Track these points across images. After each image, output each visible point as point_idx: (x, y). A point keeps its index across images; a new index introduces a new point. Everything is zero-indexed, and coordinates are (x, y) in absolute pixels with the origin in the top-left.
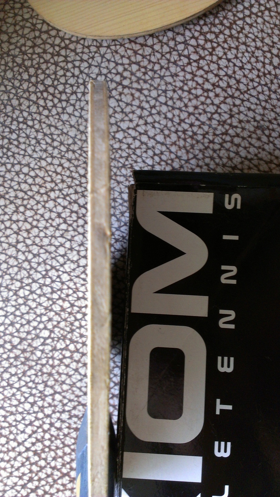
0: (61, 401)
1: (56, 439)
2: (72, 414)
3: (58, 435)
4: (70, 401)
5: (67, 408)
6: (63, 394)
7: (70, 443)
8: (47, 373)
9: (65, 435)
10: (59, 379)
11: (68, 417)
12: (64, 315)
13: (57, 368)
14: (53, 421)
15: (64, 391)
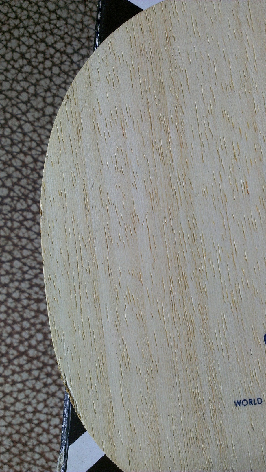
0: (20, 268)
1: (13, 311)
2: (33, 283)
3: (16, 307)
4: (31, 268)
5: (27, 277)
6: (23, 260)
7: (29, 316)
8: (4, 237)
9: (24, 307)
10: (19, 244)
11: (28, 286)
12: (25, 171)
13: (16, 231)
14: (10, 291)
15: (24, 257)
